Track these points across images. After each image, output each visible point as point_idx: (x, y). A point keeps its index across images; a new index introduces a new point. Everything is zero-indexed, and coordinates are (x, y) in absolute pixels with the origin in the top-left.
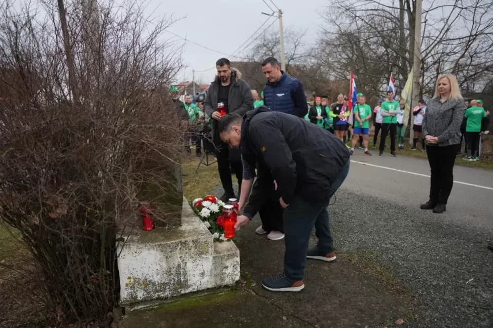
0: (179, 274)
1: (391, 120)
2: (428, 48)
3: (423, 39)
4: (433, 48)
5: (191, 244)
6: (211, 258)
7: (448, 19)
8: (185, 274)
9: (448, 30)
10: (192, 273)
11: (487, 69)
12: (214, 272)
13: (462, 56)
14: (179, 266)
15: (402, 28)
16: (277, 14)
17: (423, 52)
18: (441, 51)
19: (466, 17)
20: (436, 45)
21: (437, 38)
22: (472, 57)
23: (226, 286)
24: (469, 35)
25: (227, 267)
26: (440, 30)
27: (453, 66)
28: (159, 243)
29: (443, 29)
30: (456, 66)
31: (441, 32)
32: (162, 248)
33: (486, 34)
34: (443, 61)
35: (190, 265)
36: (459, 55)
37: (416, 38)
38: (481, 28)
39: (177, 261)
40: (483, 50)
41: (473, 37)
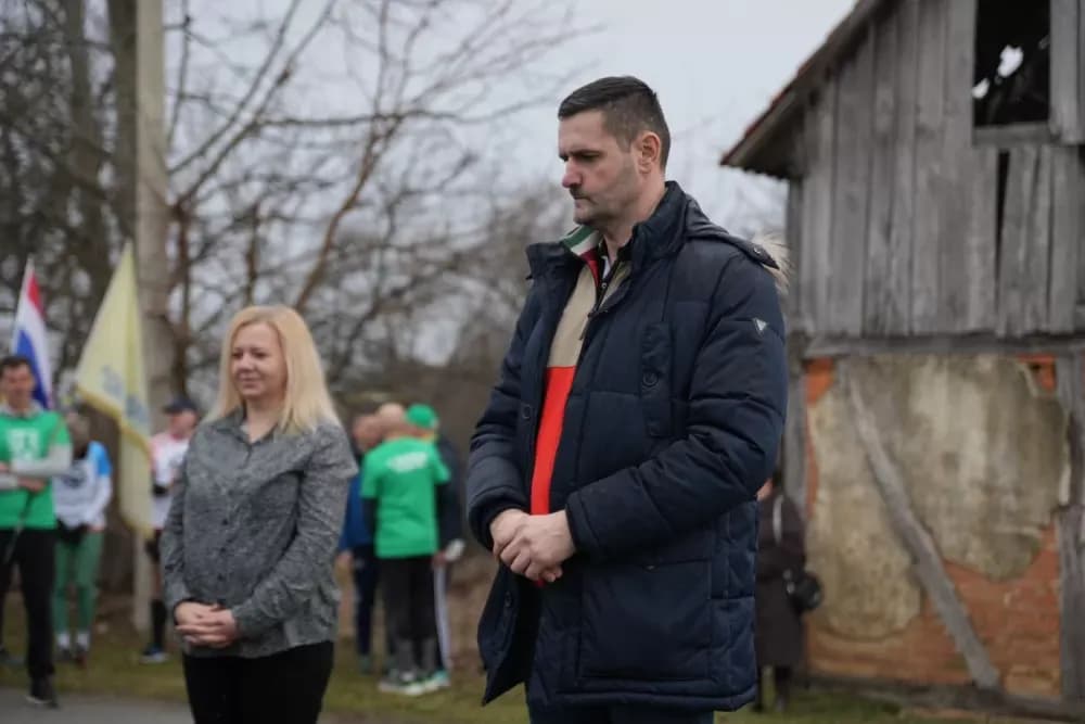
1: (25, 513)
2: (202, 152)
3: (177, 106)
4: (224, 155)
7: (283, 30)
9: (284, 77)
11: (457, 263)
13: (352, 203)
15: (77, 47)
17: (178, 169)
18: (264, 170)
19: (359, 32)
20: (238, 140)
21: (242, 105)
22: (390, 209)
24: (368, 111)
26: (252, 74)
27: (318, 241)
29: (263, 71)
30: (328, 246)
31: (256, 85)
33: (439, 116)
34: (275, 215)
36: (340, 194)
37: (144, 96)
38: (414, 88)
40: (435, 181)
41: (386, 126)
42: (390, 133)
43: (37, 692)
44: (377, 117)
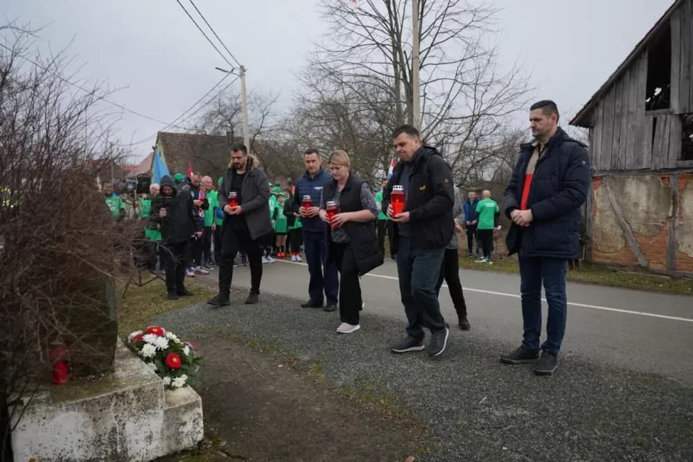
0: (113, 442)
2: (428, 128)
3: (422, 116)
4: (434, 127)
5: (132, 396)
6: (161, 413)
7: (449, 94)
8: (123, 441)
9: (449, 107)
10: (134, 438)
11: (494, 153)
12: (167, 433)
13: (467, 139)
14: (114, 430)
15: (398, 100)
16: (237, 72)
17: (423, 131)
18: (444, 131)
19: (468, 94)
20: (437, 124)
21: (439, 115)
22: (477, 139)
23: (185, 451)
24: (472, 114)
25: (184, 424)
26: (441, 107)
27: (458, 149)
28: (82, 400)
29: (444, 106)
30: (460, 151)
31: (442, 109)
32: (88, 407)
33: (489, 115)
34: (447, 143)
35: (130, 427)
36: (464, 136)
37: (415, 114)
38: (484, 107)
39: (110, 422)
40: (488, 132)
41: (476, 117)
42: (478, 119)
43: (392, 258)
44: (474, 115)
